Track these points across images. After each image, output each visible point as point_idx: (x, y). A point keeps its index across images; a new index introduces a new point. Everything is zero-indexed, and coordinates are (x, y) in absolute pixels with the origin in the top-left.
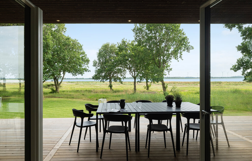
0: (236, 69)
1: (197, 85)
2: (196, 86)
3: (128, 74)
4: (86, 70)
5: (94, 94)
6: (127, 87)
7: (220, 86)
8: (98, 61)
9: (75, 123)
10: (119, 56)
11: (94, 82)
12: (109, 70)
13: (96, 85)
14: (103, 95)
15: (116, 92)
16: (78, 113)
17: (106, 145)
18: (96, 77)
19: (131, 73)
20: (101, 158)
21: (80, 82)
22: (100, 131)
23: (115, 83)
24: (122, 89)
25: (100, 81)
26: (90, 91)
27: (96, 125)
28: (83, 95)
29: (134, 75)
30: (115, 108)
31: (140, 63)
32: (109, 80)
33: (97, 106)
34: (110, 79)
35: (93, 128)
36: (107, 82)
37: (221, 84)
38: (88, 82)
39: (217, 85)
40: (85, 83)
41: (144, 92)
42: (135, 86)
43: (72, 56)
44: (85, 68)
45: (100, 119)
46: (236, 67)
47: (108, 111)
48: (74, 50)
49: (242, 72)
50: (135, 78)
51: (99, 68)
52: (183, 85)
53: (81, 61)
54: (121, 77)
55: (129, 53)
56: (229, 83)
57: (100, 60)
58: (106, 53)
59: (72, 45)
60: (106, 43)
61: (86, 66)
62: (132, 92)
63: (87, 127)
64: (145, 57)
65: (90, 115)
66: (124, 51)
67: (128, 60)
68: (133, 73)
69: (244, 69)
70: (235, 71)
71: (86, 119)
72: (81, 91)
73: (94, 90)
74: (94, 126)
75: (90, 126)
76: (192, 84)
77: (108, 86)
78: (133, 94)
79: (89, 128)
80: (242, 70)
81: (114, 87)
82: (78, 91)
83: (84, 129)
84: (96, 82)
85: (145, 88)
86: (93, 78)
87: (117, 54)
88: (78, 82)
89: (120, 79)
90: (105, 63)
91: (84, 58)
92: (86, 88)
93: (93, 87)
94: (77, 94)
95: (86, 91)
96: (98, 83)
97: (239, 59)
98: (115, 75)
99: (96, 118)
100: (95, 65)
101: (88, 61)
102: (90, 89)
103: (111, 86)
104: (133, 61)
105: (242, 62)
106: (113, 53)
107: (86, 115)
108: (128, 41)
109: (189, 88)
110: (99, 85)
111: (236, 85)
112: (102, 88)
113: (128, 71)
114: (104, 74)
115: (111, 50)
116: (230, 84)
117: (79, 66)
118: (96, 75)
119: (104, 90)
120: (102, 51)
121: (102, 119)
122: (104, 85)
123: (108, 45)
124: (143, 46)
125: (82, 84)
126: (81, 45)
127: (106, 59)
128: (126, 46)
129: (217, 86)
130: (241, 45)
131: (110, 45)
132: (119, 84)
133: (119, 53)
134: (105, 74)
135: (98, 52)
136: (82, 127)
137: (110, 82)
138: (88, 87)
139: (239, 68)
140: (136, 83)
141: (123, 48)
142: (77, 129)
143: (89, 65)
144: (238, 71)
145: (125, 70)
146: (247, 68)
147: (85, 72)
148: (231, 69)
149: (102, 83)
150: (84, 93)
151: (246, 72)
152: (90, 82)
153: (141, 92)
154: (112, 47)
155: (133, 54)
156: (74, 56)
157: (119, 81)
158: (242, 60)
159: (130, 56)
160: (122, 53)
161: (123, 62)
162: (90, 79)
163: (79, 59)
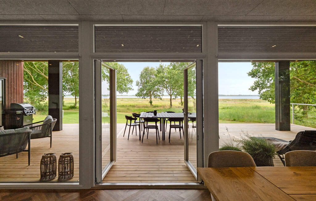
0: (253, 89)
3: (165, 93)
4: (130, 89)
5: (137, 108)
6: (165, 103)
7: (247, 103)
8: (140, 81)
9: (127, 124)
10: (158, 78)
11: (136, 98)
12: (149, 89)
13: (138, 101)
14: (145, 109)
15: (155, 107)
16: (128, 118)
17: (145, 137)
18: (138, 95)
19: (168, 92)
20: (142, 142)
21: (125, 98)
22: (142, 131)
23: (155, 99)
24: (161, 105)
25: (142, 97)
26: (133, 106)
27: (139, 125)
28: (128, 109)
29: (170, 93)
30: (151, 115)
31: (175, 83)
32: (149, 97)
33: (140, 115)
34: (151, 96)
35: (138, 127)
36: (148, 99)
38: (132, 99)
40: (129, 99)
41: (179, 107)
42: (171, 103)
43: (119, 77)
44: (129, 87)
45: (142, 122)
46: (254, 87)
47: (146, 117)
48: (121, 73)
49: (259, 92)
50: (171, 96)
51: (141, 87)
53: (126, 82)
54: (161, 95)
55: (166, 75)
57: (141, 81)
58: (147, 75)
59: (119, 69)
60: (146, 67)
61: (131, 85)
62: (168, 107)
63: (134, 126)
64: (178, 79)
65: (136, 119)
66: (162, 74)
67: (165, 80)
68: (170, 91)
69: (260, 89)
70: (253, 91)
71: (133, 121)
72: (126, 106)
73: (137, 105)
74: (138, 126)
75: (136, 125)
77: (149, 102)
78: (170, 109)
79: (135, 126)
80: (258, 90)
81: (153, 103)
82: (123, 106)
83: (132, 127)
84: (139, 99)
85: (180, 104)
86: (136, 95)
87: (156, 76)
88: (123, 98)
89: (159, 96)
90: (146, 83)
91: (128, 79)
92: (130, 103)
93: (136, 103)
94: (123, 108)
95: (131, 106)
96: (140, 99)
97: (256, 81)
98: (155, 93)
99: (139, 122)
100: (137, 85)
101: (131, 81)
102: (133, 105)
103: (151, 102)
104: (169, 82)
105: (258, 84)
106: (152, 75)
107: (133, 119)
108: (165, 66)
110: (141, 101)
111: (260, 102)
112: (144, 103)
113: (165, 90)
114: (145, 92)
115: (151, 72)
117: (125, 85)
118: (139, 93)
119: (145, 106)
120: (144, 73)
121: (143, 122)
122: (145, 101)
123: (148, 68)
124: (177, 70)
125: (126, 100)
126: (127, 69)
127: (147, 79)
128: (163, 69)
129: (243, 103)
130: (251, 72)
131: (150, 68)
132: (158, 101)
133: (158, 75)
134: (147, 92)
135: (140, 74)
136: (130, 126)
137: (151, 98)
138: (132, 103)
139: (256, 89)
140: (172, 100)
141: (161, 71)
142: (128, 127)
143: (132, 85)
144: (255, 91)
145: (163, 89)
146: (263, 88)
147: (129, 91)
148: (249, 89)
149: (143, 99)
150: (128, 108)
151: (262, 92)
152: (133, 98)
153: (176, 107)
154: (151, 70)
155: (169, 76)
156: (120, 77)
157: (158, 98)
158: (258, 82)
159: (166, 78)
160: (160, 75)
161: (161, 82)
162: (133, 95)
163: (124, 80)
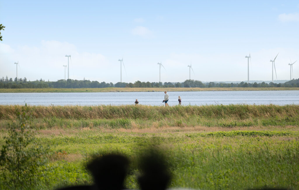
1: (123, 125)
2: (122, 130)
7: (245, 130)
37: (246, 121)
39: (229, 126)
52: (50, 127)
56: (284, 113)
76: (98, 120)
109: (82, 142)
116: (287, 120)
129: (229, 131)
